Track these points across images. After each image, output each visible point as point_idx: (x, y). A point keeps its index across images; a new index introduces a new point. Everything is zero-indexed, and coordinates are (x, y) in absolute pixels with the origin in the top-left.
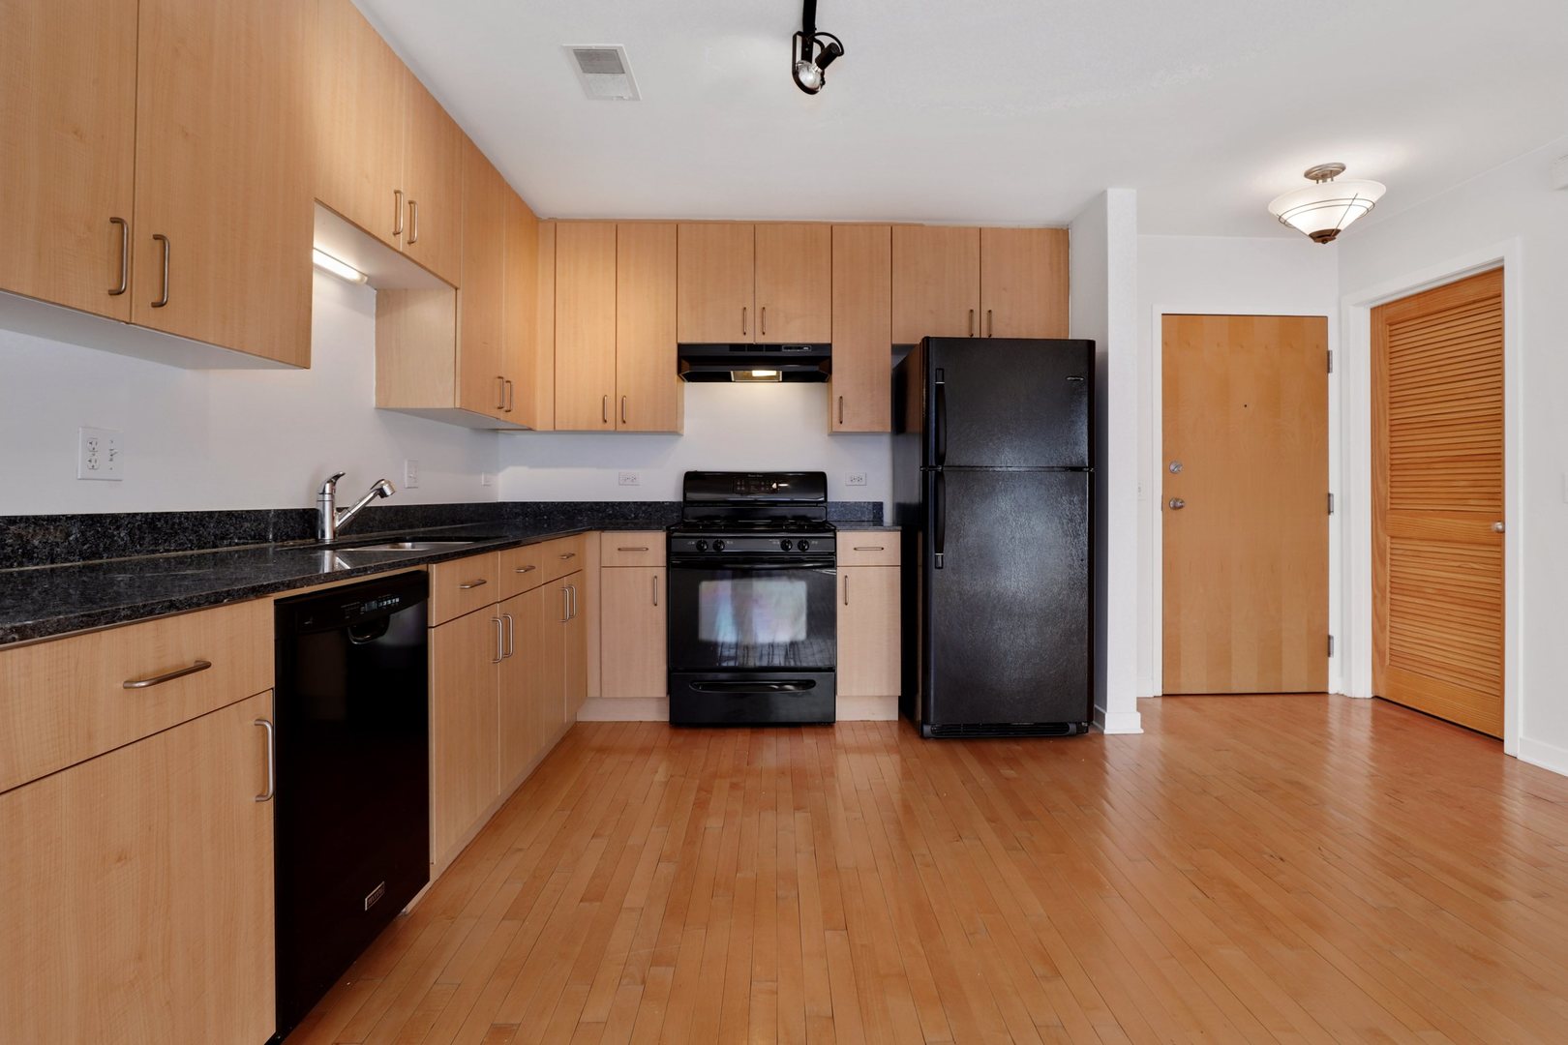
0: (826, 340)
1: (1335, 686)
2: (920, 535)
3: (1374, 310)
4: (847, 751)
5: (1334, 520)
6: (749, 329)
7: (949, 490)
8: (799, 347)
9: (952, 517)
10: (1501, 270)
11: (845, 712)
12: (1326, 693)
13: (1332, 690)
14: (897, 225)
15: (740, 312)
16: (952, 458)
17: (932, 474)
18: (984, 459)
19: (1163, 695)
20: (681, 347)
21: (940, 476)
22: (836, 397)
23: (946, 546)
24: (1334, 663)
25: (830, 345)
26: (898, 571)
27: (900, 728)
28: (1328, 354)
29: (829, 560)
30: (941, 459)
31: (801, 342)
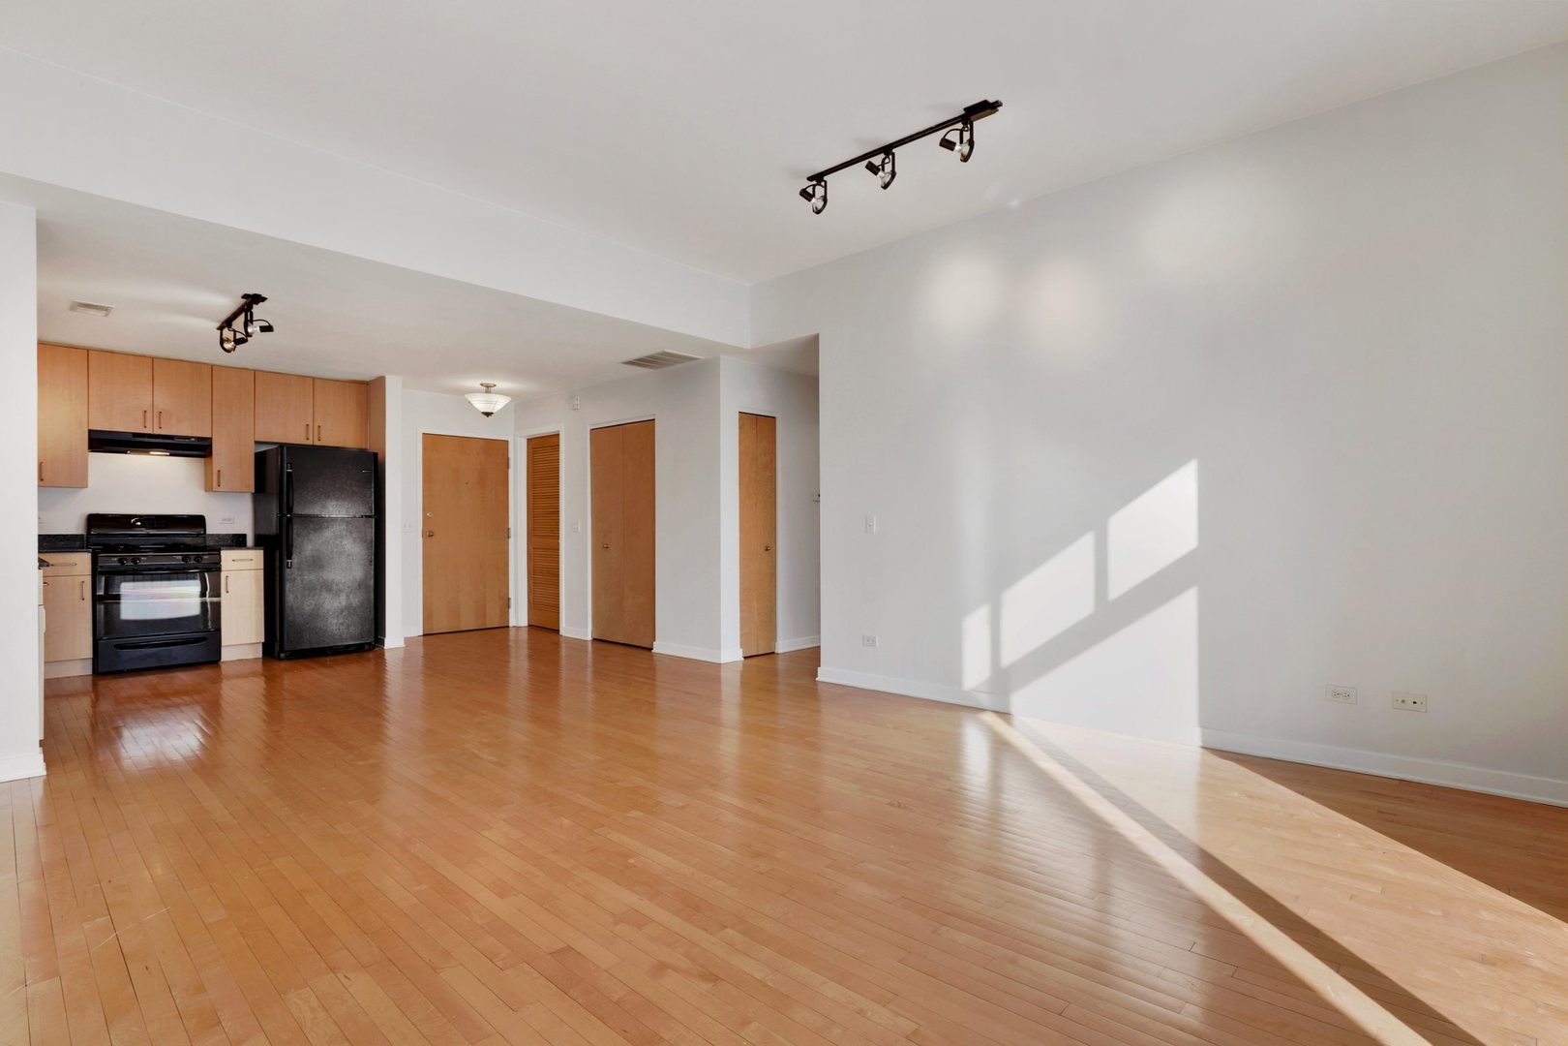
0: (209, 436)
1: (512, 623)
2: (277, 553)
3: (528, 440)
4: (229, 678)
5: (511, 541)
6: (149, 424)
7: (295, 527)
8: (189, 438)
9: (297, 541)
10: (558, 435)
11: (227, 655)
12: (508, 627)
13: (510, 625)
14: (259, 371)
15: (142, 413)
16: (298, 510)
17: (285, 520)
18: (315, 510)
19: (424, 635)
20: (90, 432)
21: (290, 520)
22: (215, 471)
23: (294, 556)
24: (512, 611)
25: (210, 439)
26: (262, 572)
27: (263, 663)
28: (508, 459)
29: (215, 568)
30: (290, 510)
31: (190, 435)
